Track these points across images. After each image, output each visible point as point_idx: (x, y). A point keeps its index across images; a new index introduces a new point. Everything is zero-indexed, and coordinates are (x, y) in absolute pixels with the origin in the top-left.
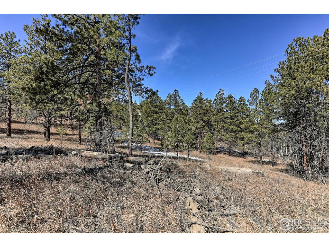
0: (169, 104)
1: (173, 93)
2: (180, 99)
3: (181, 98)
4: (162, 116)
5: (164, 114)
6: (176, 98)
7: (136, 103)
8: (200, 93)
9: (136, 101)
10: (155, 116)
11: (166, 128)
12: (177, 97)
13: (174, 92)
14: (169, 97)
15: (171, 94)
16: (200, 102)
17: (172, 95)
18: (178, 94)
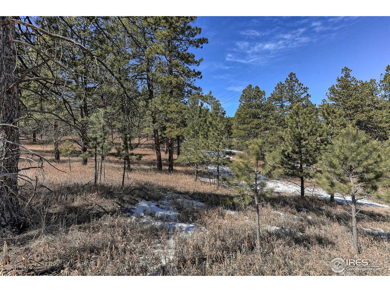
0: (279, 99)
1: (287, 79)
2: (301, 88)
3: (302, 85)
4: (268, 120)
5: (271, 117)
6: (292, 87)
7: (212, 95)
8: (346, 69)
9: (211, 93)
10: (256, 121)
11: (275, 140)
12: (294, 86)
13: (289, 78)
14: (279, 88)
15: (283, 82)
16: (346, 87)
17: (285, 83)
18: (297, 79)
